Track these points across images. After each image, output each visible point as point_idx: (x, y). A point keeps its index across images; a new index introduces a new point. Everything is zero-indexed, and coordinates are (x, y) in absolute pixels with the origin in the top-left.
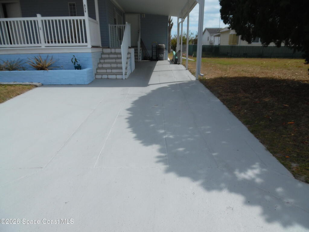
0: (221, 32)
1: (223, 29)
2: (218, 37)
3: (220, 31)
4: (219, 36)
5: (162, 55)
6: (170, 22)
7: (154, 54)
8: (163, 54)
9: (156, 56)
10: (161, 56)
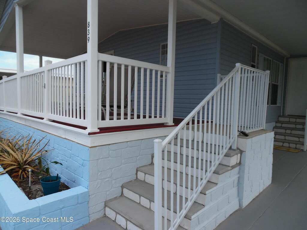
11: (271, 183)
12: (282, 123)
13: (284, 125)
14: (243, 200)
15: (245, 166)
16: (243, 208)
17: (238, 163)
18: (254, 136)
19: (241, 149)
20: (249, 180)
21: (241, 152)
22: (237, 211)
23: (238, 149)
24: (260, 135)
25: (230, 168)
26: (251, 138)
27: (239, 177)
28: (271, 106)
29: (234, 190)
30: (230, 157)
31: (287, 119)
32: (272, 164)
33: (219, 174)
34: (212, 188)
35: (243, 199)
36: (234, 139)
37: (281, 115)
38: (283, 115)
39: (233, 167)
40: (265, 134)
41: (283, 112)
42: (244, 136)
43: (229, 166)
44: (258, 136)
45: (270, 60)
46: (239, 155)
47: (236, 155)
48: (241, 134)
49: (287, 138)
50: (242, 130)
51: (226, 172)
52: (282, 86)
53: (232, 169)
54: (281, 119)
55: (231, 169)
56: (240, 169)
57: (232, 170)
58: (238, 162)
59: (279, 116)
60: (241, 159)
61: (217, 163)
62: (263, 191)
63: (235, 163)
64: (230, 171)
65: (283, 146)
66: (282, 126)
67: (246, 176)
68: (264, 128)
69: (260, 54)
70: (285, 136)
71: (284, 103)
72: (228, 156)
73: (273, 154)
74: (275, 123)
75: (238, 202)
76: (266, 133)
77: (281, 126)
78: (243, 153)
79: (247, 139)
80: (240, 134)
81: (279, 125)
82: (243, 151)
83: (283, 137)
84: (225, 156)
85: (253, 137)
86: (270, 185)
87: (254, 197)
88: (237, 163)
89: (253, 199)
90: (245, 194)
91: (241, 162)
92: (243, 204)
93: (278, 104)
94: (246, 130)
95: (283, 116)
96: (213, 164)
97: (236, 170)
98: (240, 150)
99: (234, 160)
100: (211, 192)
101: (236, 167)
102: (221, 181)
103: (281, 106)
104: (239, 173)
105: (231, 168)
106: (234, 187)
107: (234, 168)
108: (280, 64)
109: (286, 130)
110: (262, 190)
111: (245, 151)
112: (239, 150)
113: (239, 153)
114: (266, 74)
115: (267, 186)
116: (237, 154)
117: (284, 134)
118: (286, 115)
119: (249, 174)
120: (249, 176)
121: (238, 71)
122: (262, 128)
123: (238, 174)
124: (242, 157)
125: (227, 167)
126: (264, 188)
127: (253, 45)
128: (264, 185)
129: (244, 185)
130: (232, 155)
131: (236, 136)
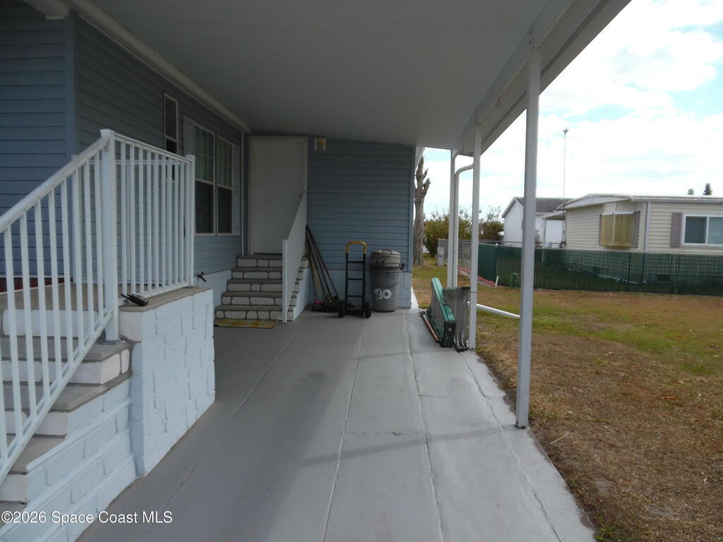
0: (567, 210)
1: (577, 201)
2: (562, 221)
3: (566, 207)
4: (562, 218)
5: (388, 291)
6: (420, 177)
7: (355, 288)
8: (391, 287)
9: (363, 296)
10: (382, 296)
11: (215, 401)
12: (244, 270)
13: (247, 275)
14: (144, 458)
15: (143, 376)
16: (146, 475)
17: (123, 372)
18: (161, 303)
19: (130, 337)
20: (155, 407)
21: (131, 345)
22: (129, 487)
23: (123, 338)
24: (178, 301)
25: (101, 389)
26: (154, 308)
27: (130, 407)
28: (219, 234)
29: (122, 439)
30: (100, 361)
31: (252, 263)
32: (213, 359)
33: (68, 411)
34: (48, 450)
35: (145, 454)
36: (109, 316)
37: (243, 254)
38: (246, 254)
39: (110, 385)
40: (190, 297)
41: (246, 249)
42: (136, 306)
43: (98, 385)
44: (173, 303)
45: (211, 136)
46: (126, 353)
47: (118, 355)
48: (130, 301)
49: (254, 300)
50: (134, 292)
51: (90, 400)
52: (241, 193)
53: (109, 389)
54: (242, 263)
55: (105, 391)
56: (130, 387)
57: (108, 393)
58: (125, 369)
59: (239, 257)
60: (133, 362)
61: (62, 382)
62: (195, 424)
63: (117, 374)
64: (101, 397)
65: (246, 318)
66: (245, 277)
67: (147, 399)
68: (192, 284)
69: (186, 118)
70: (250, 297)
71: (246, 230)
72: (94, 361)
73: (213, 337)
74: (230, 272)
75: (132, 464)
76: (192, 295)
77: (243, 278)
78: (136, 348)
79: (141, 312)
80: (126, 301)
81: (238, 275)
82: (136, 342)
83: (245, 301)
84: (85, 361)
85: (158, 306)
86: (212, 405)
87: (175, 442)
88: (121, 373)
89: (172, 448)
90: (148, 441)
91: (133, 369)
92: (144, 468)
93: (235, 232)
94: (143, 292)
95: (246, 256)
96: (47, 388)
97: (122, 388)
98: (126, 340)
99: (111, 367)
100: (45, 461)
101: (121, 382)
102: (77, 427)
103: (241, 236)
104: (129, 395)
105: (106, 389)
106: (117, 432)
107: (113, 386)
108: (233, 147)
109: (251, 285)
110: (194, 422)
111: (140, 342)
112: (124, 342)
113: (124, 349)
114: (186, 162)
115: (205, 410)
116: (119, 352)
117: (247, 293)
118: (252, 253)
119: (154, 392)
120: (155, 397)
121: (106, 148)
122: (186, 285)
123: (126, 398)
124: (133, 358)
125: (92, 388)
126: (199, 416)
127: (166, 95)
128: (197, 408)
129: (143, 421)
130: (103, 355)
131: (116, 310)
